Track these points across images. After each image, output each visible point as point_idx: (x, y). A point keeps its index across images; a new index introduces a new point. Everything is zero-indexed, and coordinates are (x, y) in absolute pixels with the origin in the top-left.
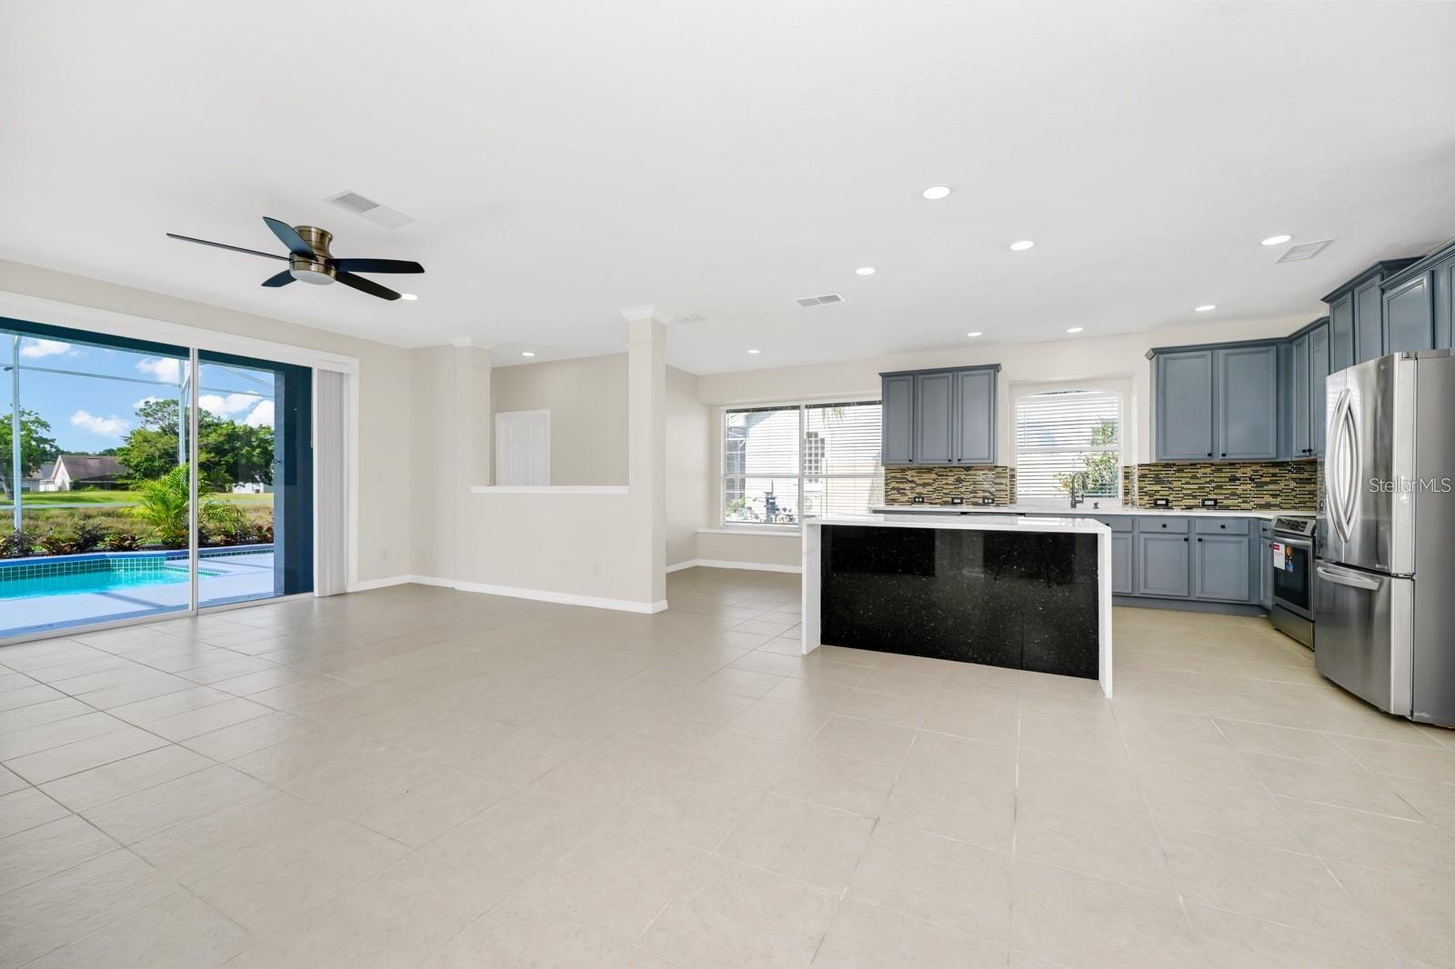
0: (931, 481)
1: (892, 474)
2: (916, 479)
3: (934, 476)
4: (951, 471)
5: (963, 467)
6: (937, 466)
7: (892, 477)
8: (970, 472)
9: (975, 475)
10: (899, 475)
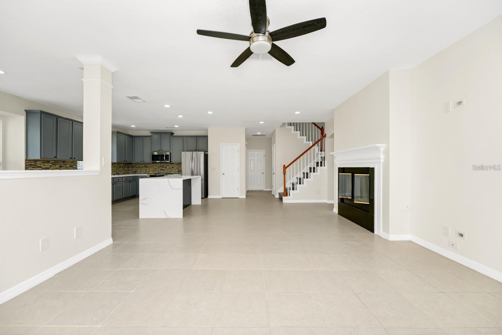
0: (49, 167)
1: (29, 163)
2: (42, 165)
3: (50, 164)
4: (57, 162)
5: (62, 161)
6: (51, 160)
7: (30, 165)
8: (65, 163)
9: (66, 164)
10: (33, 164)
